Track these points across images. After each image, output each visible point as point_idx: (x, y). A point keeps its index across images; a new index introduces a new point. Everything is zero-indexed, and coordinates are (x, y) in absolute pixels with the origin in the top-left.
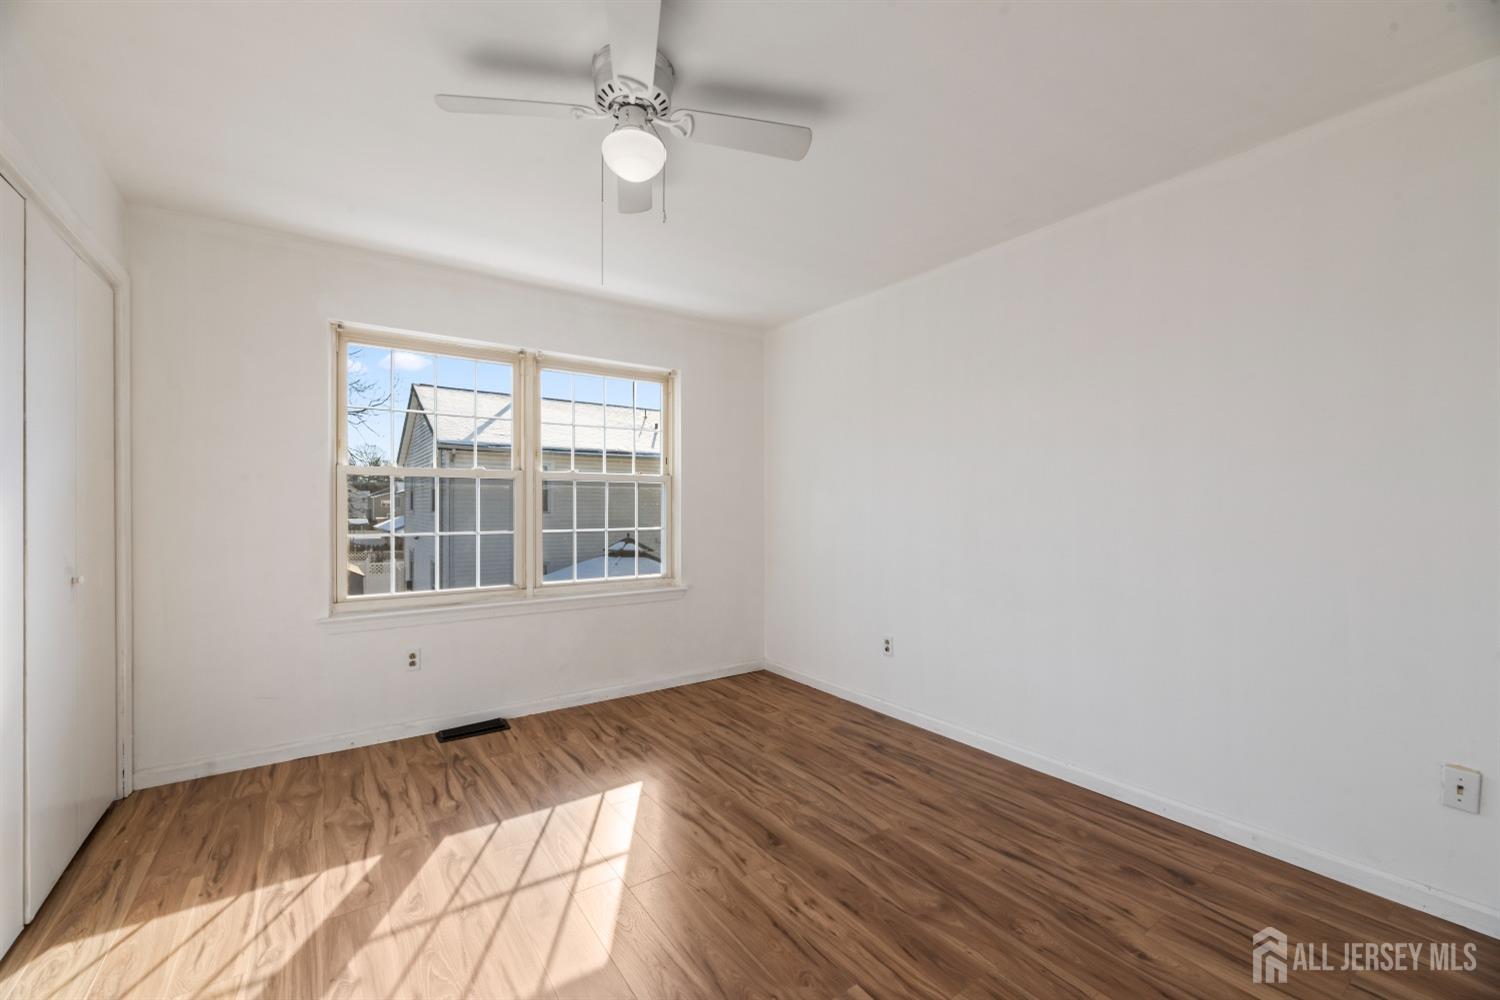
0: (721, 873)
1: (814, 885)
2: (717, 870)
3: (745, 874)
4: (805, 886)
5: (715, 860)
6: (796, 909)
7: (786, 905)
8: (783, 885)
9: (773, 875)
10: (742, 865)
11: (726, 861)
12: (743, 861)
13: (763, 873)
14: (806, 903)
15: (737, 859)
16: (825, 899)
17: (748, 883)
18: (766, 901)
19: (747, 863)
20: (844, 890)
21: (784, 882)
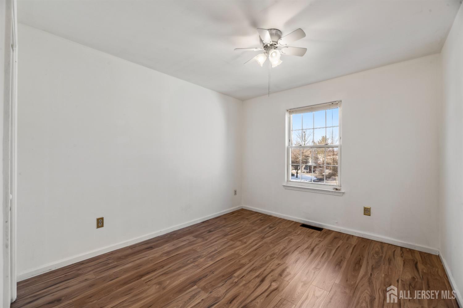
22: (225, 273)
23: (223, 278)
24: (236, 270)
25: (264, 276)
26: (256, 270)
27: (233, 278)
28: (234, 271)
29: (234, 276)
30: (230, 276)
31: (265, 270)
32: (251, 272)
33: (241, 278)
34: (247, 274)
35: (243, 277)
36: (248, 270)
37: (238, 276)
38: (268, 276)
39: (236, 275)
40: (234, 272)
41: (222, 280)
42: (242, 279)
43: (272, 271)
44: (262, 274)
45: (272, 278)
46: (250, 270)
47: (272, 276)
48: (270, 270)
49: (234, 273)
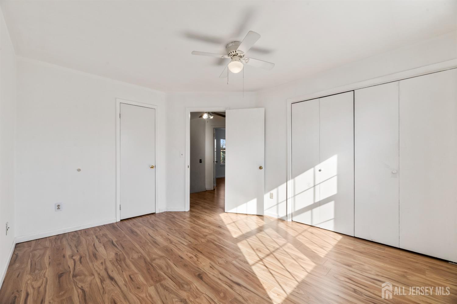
0: (217, 263)
1: (189, 262)
2: (219, 263)
3: (210, 263)
4: (192, 261)
5: (220, 266)
6: (195, 256)
7: (198, 257)
8: (199, 261)
9: (201, 264)
10: (211, 266)
11: (216, 266)
12: (211, 267)
13: (204, 264)
14: (193, 257)
15: (213, 267)
16: (187, 259)
17: (209, 261)
18: (203, 257)
19: (209, 266)
20: (181, 261)
21: (198, 262)
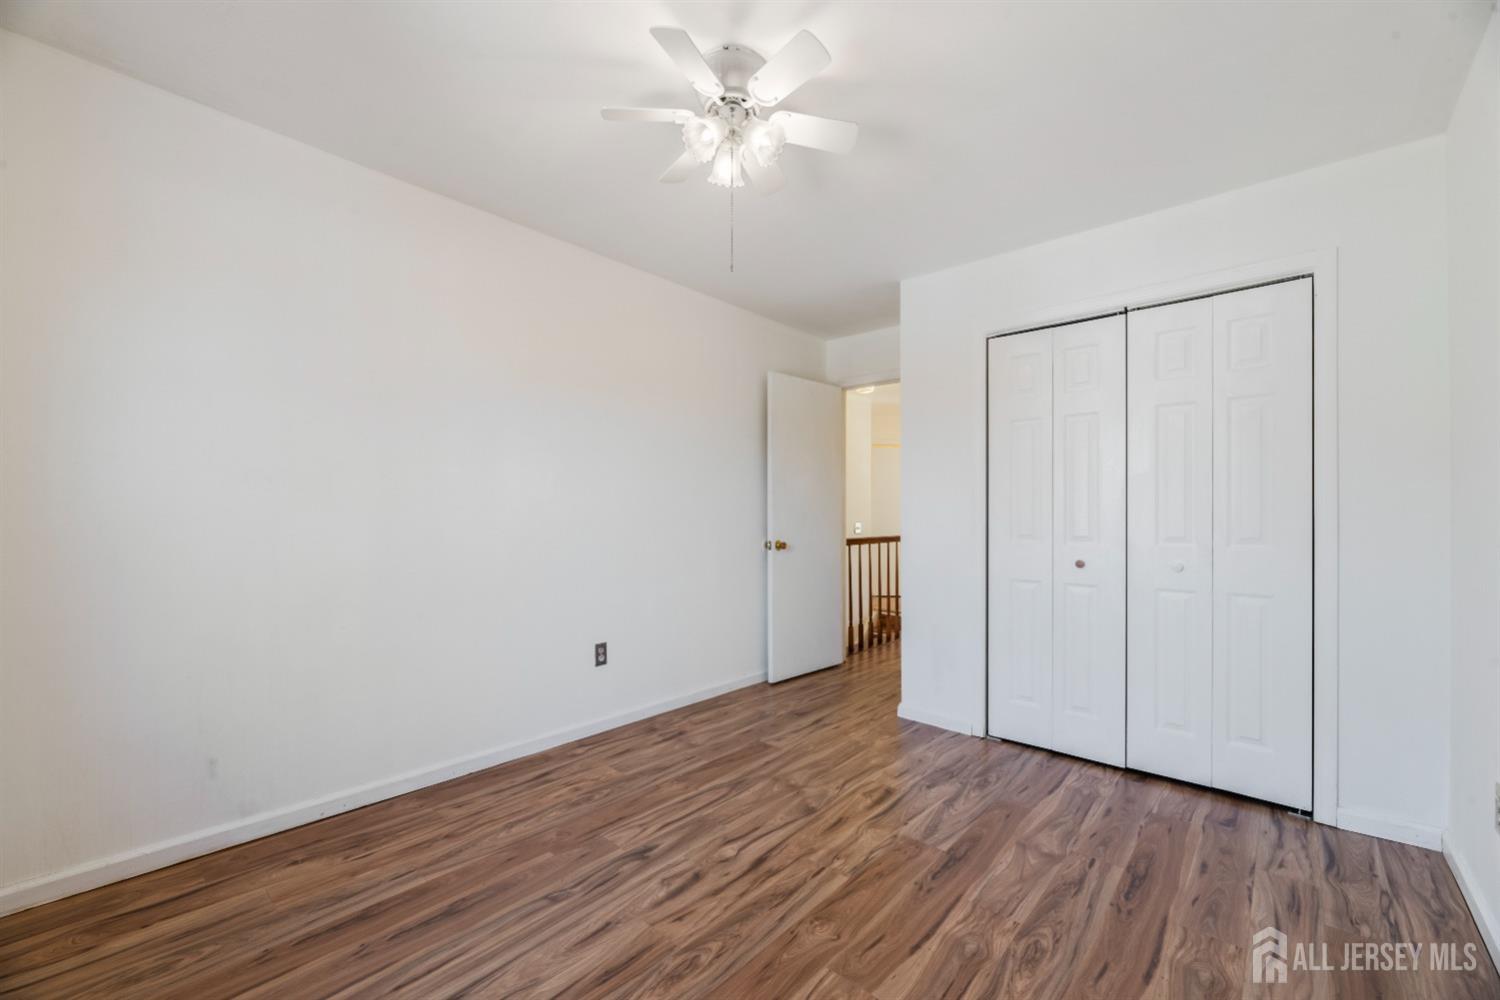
22: (877, 885)
23: (878, 869)
24: (843, 898)
25: (751, 876)
26: (773, 895)
27: (848, 868)
28: (848, 894)
29: (845, 875)
30: (860, 875)
31: (742, 895)
32: (792, 885)
33: (823, 869)
34: (805, 882)
35: (818, 873)
36: (802, 895)
37: (833, 874)
38: (739, 873)
39: (840, 881)
40: (850, 888)
41: (880, 864)
42: (821, 867)
43: (716, 892)
44: (755, 881)
45: (730, 869)
46: (796, 895)
47: (727, 875)
48: (722, 895)
49: (847, 885)
